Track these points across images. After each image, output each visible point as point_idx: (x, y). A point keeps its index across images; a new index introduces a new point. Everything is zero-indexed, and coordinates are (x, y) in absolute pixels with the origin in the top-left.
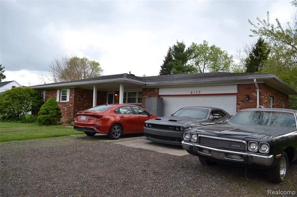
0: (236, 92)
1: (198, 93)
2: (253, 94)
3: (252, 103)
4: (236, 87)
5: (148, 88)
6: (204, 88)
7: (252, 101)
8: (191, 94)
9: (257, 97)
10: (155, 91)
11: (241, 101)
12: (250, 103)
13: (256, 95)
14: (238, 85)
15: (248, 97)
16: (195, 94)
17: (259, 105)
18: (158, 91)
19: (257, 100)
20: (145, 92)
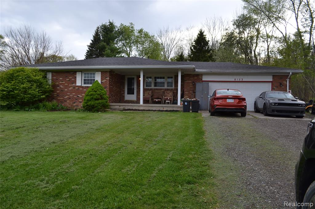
0: (271, 80)
1: (241, 80)
2: (284, 82)
3: (283, 88)
4: (271, 77)
5: (191, 74)
6: (246, 77)
7: (284, 87)
8: (234, 80)
9: (287, 84)
10: (199, 77)
11: (276, 87)
12: (282, 88)
13: (286, 83)
14: (273, 76)
15: (281, 84)
16: (238, 80)
17: (289, 89)
18: (202, 77)
19: (287, 86)
20: (188, 78)
